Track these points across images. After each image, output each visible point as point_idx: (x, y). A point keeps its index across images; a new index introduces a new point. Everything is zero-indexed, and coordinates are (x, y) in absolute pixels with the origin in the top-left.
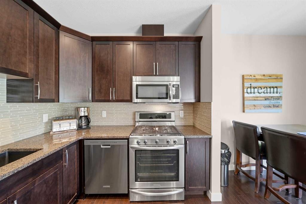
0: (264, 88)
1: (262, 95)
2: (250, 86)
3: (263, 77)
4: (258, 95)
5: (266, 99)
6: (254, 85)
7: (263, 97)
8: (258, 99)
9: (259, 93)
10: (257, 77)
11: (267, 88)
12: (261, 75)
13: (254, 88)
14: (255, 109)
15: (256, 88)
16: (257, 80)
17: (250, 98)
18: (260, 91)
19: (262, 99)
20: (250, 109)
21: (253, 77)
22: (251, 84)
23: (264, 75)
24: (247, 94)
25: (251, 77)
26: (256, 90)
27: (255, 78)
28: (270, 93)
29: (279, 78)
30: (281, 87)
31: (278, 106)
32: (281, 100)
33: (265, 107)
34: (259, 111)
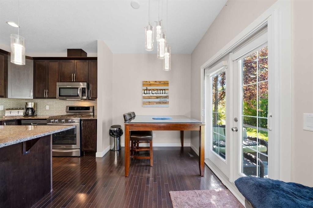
0: (156, 90)
1: (155, 95)
2: (146, 89)
3: (155, 83)
4: (152, 95)
5: (157, 97)
6: (149, 88)
7: (155, 96)
8: (152, 97)
9: (152, 93)
10: (151, 83)
11: (158, 90)
12: (154, 81)
13: (149, 90)
14: (149, 104)
15: (150, 90)
16: (151, 85)
17: (146, 97)
18: (153, 92)
19: (155, 97)
20: (147, 105)
21: (148, 83)
22: (147, 88)
23: (156, 81)
25: (147, 83)
26: (150, 92)
27: (149, 83)
28: (163, 93)
29: (166, 83)
30: (168, 90)
31: (166, 103)
32: (168, 98)
33: (157, 103)
34: (153, 105)
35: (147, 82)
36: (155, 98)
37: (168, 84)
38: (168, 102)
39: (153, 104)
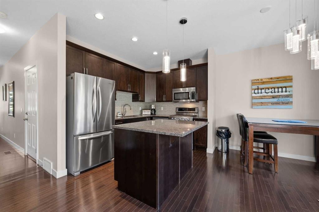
0: (271, 89)
1: (270, 94)
2: (257, 88)
3: (270, 80)
4: (265, 94)
5: (273, 97)
6: (261, 86)
8: (266, 97)
9: (266, 93)
10: (264, 80)
11: (274, 88)
12: (268, 79)
13: (261, 89)
14: (262, 105)
15: (263, 89)
16: (263, 83)
17: (258, 97)
18: (267, 91)
19: (269, 97)
20: (258, 106)
21: (260, 81)
23: (272, 78)
24: (254, 94)
25: (258, 81)
26: (263, 91)
27: (262, 81)
28: (278, 92)
29: (289, 79)
30: (291, 87)
31: (287, 103)
32: (292, 97)
33: (273, 104)
34: (267, 107)
35: (258, 80)
36: (271, 98)
37: (292, 79)
38: (292, 102)
39: (267, 105)
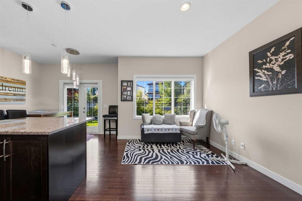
0: (13, 88)
1: (12, 92)
3: (12, 81)
4: (9, 92)
5: (15, 95)
6: (5, 84)
7: (12, 94)
8: (9, 94)
10: (8, 80)
11: (15, 88)
12: (11, 79)
13: (5, 87)
14: (6, 101)
15: (7, 87)
16: (7, 82)
17: (2, 94)
18: (10, 89)
19: (12, 95)
20: (3, 101)
21: (4, 79)
22: (2, 84)
23: (13, 79)
25: (2, 79)
26: (7, 88)
27: (5, 79)
28: (18, 91)
29: (24, 83)
30: (25, 89)
31: (21, 100)
32: (25, 96)
33: (14, 100)
34: (10, 103)
35: (3, 77)
36: (13, 96)
37: (26, 84)
38: (25, 99)
39: (10, 101)
